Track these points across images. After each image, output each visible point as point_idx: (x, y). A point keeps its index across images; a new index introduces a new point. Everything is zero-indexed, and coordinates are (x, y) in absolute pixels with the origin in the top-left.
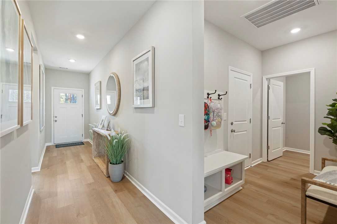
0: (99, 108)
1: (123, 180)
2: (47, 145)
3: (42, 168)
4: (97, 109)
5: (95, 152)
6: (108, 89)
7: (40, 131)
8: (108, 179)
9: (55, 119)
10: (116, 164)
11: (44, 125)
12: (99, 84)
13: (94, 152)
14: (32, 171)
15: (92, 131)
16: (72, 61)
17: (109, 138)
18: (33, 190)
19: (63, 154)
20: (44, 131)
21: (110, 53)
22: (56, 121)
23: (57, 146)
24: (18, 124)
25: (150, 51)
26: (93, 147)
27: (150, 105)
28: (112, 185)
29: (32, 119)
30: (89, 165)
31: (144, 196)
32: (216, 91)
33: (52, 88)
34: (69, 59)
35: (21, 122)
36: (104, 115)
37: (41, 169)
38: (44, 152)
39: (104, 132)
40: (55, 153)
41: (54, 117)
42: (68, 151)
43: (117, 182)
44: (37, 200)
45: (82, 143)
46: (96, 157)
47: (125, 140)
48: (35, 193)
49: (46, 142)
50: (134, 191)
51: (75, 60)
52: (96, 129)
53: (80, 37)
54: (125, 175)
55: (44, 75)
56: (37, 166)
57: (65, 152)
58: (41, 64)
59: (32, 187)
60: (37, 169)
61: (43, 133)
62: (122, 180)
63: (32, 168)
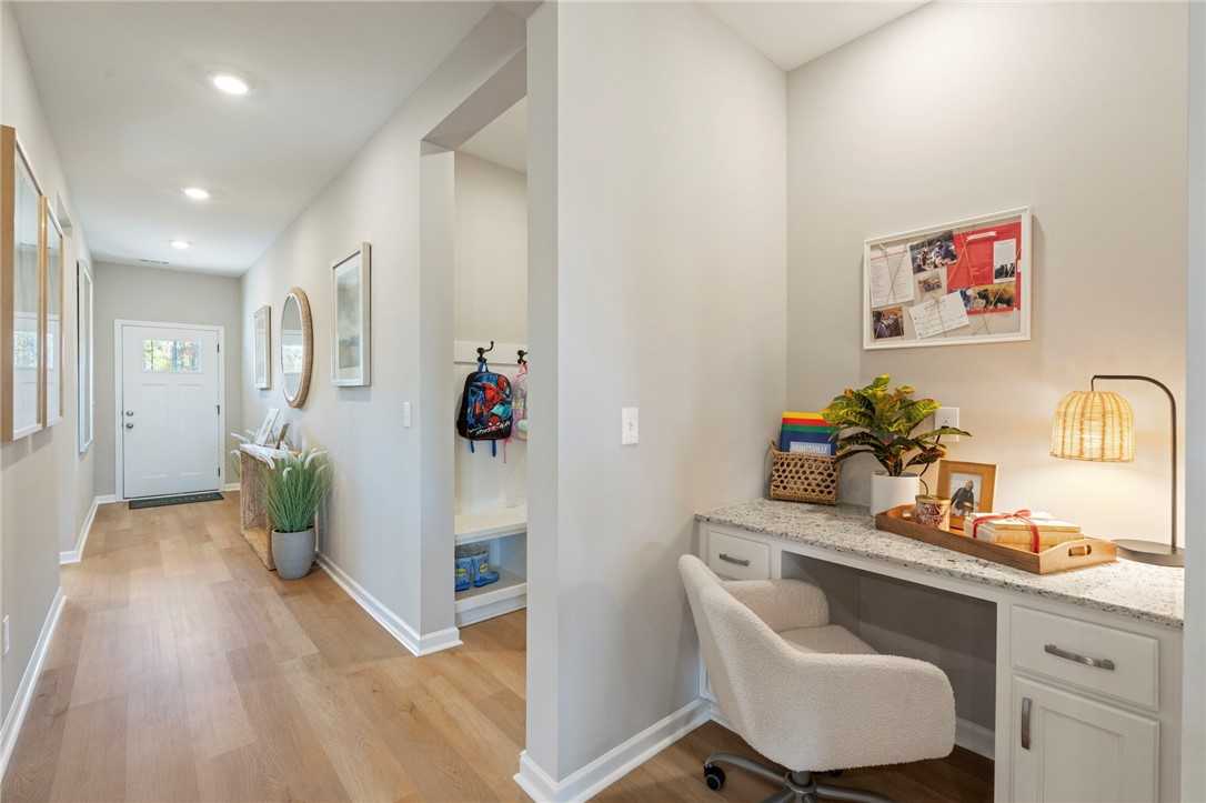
0: (264, 386)
1: (313, 575)
2: (99, 502)
3: (85, 555)
4: (262, 389)
5: (247, 512)
6: (285, 324)
7: (80, 454)
8: (271, 575)
9: (128, 420)
10: (292, 531)
11: (91, 438)
12: (264, 316)
13: (244, 513)
14: (62, 562)
15: (238, 453)
16: (180, 245)
17: (272, 466)
18: (64, 598)
19: (153, 523)
20: (90, 453)
21: (289, 229)
22: (130, 427)
23: (134, 505)
24: (39, 421)
25: (358, 253)
26: (245, 499)
27: (359, 381)
28: (279, 584)
29: (61, 414)
30: (228, 545)
31: (353, 602)
32: (492, 343)
33: (118, 323)
34: (170, 241)
35: (42, 418)
36: (275, 408)
37: (82, 559)
38: (91, 520)
39: (266, 453)
40: (129, 520)
41: (125, 416)
42: (168, 516)
43: (293, 580)
44: (73, 615)
45: (217, 496)
46: (252, 528)
47: (314, 471)
48: (67, 604)
49: (96, 492)
50: (331, 594)
51: (190, 243)
52: (248, 447)
53: (197, 194)
54: (318, 561)
55: (91, 286)
56: (73, 548)
57: (157, 518)
58: (83, 261)
59: (60, 589)
60: (72, 556)
61: (89, 457)
62: (308, 574)
63: (61, 554)
